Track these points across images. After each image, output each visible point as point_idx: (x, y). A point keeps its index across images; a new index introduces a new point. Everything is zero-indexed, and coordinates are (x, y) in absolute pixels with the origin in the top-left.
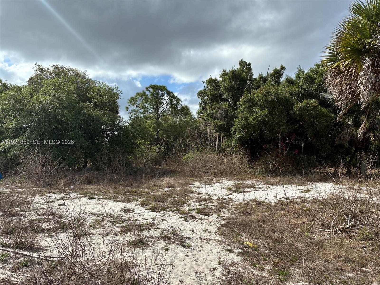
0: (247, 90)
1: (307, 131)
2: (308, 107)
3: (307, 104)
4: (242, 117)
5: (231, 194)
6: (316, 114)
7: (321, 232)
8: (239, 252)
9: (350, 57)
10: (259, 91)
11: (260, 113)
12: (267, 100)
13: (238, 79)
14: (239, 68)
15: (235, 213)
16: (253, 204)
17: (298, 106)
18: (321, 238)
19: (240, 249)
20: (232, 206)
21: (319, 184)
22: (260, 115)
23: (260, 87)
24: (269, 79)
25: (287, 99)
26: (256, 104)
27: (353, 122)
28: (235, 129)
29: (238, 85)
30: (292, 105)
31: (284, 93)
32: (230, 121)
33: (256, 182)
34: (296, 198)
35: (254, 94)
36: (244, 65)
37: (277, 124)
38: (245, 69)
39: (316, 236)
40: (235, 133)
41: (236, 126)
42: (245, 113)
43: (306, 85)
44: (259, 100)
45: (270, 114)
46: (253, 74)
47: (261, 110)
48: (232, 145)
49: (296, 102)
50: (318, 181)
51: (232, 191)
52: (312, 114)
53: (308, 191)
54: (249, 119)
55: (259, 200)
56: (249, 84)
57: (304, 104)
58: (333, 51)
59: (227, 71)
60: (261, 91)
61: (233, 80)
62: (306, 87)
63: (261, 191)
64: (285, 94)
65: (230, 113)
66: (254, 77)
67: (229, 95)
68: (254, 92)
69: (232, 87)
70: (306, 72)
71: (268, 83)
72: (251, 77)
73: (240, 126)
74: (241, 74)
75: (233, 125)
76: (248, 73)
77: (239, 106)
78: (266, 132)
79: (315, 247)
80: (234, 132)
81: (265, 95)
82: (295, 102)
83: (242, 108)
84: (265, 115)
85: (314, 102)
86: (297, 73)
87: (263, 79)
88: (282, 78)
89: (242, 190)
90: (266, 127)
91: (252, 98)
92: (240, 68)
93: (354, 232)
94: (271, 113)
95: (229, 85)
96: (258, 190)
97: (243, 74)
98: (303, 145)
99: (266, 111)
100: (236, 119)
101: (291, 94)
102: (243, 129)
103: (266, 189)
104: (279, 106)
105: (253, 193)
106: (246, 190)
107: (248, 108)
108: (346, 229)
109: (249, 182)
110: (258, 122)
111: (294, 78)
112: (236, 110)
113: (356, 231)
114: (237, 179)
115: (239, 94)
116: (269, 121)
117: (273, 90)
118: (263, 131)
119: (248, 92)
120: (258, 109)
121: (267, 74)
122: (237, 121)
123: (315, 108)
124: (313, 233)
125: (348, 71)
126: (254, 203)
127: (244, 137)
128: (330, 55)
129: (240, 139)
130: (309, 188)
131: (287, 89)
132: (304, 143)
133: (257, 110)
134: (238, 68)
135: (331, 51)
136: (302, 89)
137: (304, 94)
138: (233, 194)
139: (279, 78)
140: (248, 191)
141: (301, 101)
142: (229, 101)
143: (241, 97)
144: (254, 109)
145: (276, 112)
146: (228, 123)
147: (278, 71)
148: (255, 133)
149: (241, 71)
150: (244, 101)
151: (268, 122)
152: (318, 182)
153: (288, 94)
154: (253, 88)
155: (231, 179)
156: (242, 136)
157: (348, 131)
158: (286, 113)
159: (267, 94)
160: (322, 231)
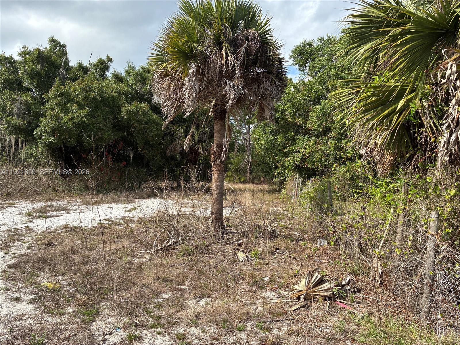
0: (60, 79)
1: (136, 140)
2: (138, 111)
3: (137, 107)
4: (51, 116)
5: (30, 222)
6: (146, 120)
7: (142, 254)
8: (32, 299)
9: (177, 59)
10: (77, 84)
11: (78, 113)
12: (88, 97)
13: (47, 62)
14: (48, 47)
15: (32, 246)
16: (62, 232)
17: (126, 108)
18: (141, 260)
19: (33, 294)
20: (30, 238)
21: (147, 200)
22: (78, 116)
23: (79, 78)
24: (92, 70)
25: (114, 99)
26: (73, 99)
27: (183, 133)
28: (41, 131)
29: (46, 71)
30: (120, 107)
31: (110, 91)
32: (34, 119)
33: (70, 203)
34: (120, 219)
35: (70, 87)
36: (56, 44)
37: (100, 129)
38: (58, 51)
39: (136, 260)
40: (42, 138)
41: (42, 128)
42: (56, 111)
43: (136, 85)
44: (77, 96)
45: (91, 115)
46: (70, 60)
47: (79, 109)
48: (37, 154)
49: (125, 104)
50: (146, 196)
51: (33, 217)
52: (142, 120)
53: (135, 209)
54: (62, 120)
55: (71, 225)
56: (63, 73)
57: (133, 107)
58: (161, 49)
59: (29, 49)
60: (79, 84)
61: (38, 63)
62: (136, 87)
63: (75, 214)
64: (112, 92)
65: (33, 109)
66: (70, 64)
67: (32, 83)
68: (70, 84)
69: (37, 72)
70: (137, 69)
71: (90, 75)
72: (66, 63)
73: (49, 128)
74: (51, 57)
75: (38, 126)
76: (63, 57)
77: (48, 101)
78: (86, 139)
79: (133, 273)
80: (40, 135)
81: (84, 90)
82: (122, 104)
83: (52, 103)
84: (85, 116)
85: (145, 106)
86: (127, 68)
87: (83, 70)
88: (108, 71)
89: (49, 214)
90: (85, 132)
91: (67, 92)
92: (51, 48)
93: (175, 249)
94: (93, 114)
95: (32, 69)
96: (71, 212)
97: (54, 57)
98: (131, 156)
99: (86, 111)
100: (42, 117)
101: (119, 93)
102: (53, 133)
103: (82, 211)
104: (104, 106)
105: (65, 217)
106: (54, 213)
107: (60, 105)
108: (167, 247)
109: (61, 203)
110: (75, 124)
111: (123, 74)
112: (43, 106)
113: (177, 247)
114: (43, 200)
115: (49, 85)
116: (90, 124)
117: (95, 85)
118: (83, 136)
119: (61, 82)
120: (75, 107)
121: (88, 63)
122: (44, 121)
123: (145, 113)
124: (133, 257)
125: (175, 75)
126: (63, 230)
127: (55, 143)
128: (158, 53)
129: (49, 146)
130: (136, 206)
131: (114, 86)
132: (133, 154)
133: (73, 108)
134: (46, 48)
135: (159, 49)
136: (132, 89)
137: (133, 95)
138: (34, 221)
139: (104, 71)
140: (58, 214)
141: (130, 104)
142: (32, 91)
143: (51, 88)
144: (70, 106)
145: (99, 113)
146: (29, 123)
147: (104, 62)
148: (70, 139)
149: (52, 52)
150: (55, 94)
151: (88, 126)
152: (146, 198)
153: (115, 92)
154: (68, 79)
155: (32, 202)
156: (52, 142)
157: (179, 142)
158: (111, 116)
159: (87, 89)
160: (144, 253)
